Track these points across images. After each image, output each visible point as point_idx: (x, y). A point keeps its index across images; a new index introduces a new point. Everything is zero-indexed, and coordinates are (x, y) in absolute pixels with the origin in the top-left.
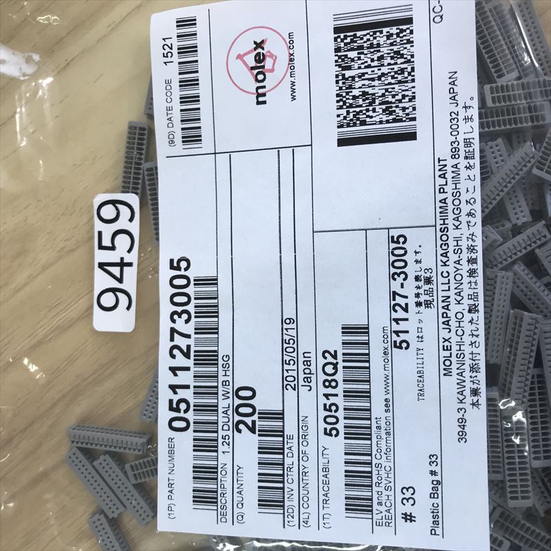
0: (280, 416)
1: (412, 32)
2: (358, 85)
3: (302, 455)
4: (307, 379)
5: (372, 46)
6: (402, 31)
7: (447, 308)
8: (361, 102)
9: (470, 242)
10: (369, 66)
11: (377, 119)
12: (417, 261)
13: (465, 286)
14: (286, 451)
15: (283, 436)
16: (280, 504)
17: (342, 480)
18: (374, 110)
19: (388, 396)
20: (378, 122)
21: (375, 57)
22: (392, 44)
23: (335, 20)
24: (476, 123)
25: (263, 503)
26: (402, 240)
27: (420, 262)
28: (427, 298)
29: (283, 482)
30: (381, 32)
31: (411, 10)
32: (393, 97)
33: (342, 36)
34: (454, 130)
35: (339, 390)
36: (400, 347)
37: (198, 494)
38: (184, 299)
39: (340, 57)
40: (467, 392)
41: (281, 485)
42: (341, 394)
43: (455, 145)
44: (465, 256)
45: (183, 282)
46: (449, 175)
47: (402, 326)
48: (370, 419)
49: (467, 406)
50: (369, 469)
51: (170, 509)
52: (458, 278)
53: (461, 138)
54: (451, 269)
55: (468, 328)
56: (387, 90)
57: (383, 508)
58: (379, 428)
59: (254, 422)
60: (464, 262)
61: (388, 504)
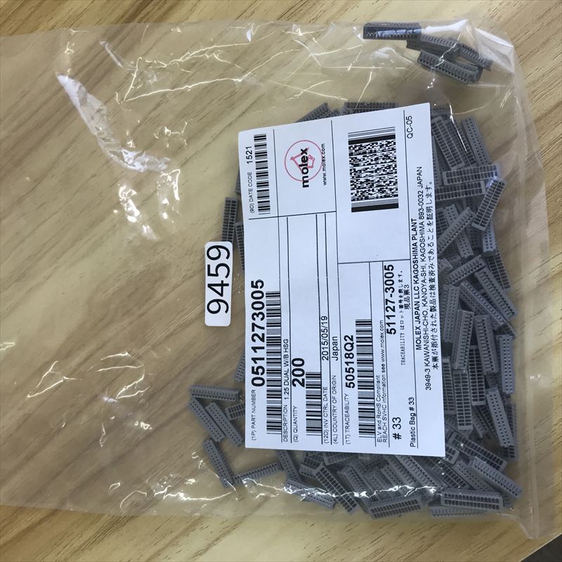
0: (319, 376)
1: (395, 144)
2: (363, 175)
3: (333, 400)
4: (335, 353)
5: (371, 152)
6: (389, 143)
7: (417, 308)
8: (365, 185)
9: (431, 269)
10: (370, 164)
11: (375, 196)
12: (400, 281)
13: (428, 295)
14: (323, 397)
15: (321, 388)
16: (320, 429)
17: (357, 414)
18: (373, 190)
19: (383, 363)
20: (375, 197)
21: (373, 159)
22: (383, 151)
23: (349, 136)
24: (433, 198)
25: (309, 429)
26: (390, 268)
27: (402, 281)
28: (406, 303)
29: (321, 416)
30: (377, 144)
31: (394, 130)
32: (384, 182)
33: (353, 146)
34: (421, 202)
35: (355, 360)
36: (391, 333)
37: (269, 424)
38: (260, 306)
39: (352, 159)
40: (430, 360)
41: (320, 418)
42: (356, 362)
43: (421, 211)
44: (428, 277)
45: (260, 295)
46: (418, 229)
47: (392, 320)
48: (373, 377)
49: (431, 368)
50: (373, 407)
51: (253, 434)
52: (424, 290)
53: (424, 207)
54: (420, 285)
55: (430, 320)
56: (380, 178)
57: (382, 431)
58: (378, 382)
59: (303, 380)
60: (427, 281)
61: (385, 428)
